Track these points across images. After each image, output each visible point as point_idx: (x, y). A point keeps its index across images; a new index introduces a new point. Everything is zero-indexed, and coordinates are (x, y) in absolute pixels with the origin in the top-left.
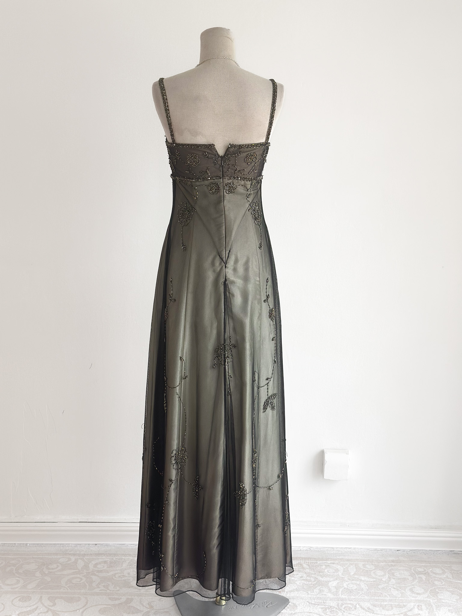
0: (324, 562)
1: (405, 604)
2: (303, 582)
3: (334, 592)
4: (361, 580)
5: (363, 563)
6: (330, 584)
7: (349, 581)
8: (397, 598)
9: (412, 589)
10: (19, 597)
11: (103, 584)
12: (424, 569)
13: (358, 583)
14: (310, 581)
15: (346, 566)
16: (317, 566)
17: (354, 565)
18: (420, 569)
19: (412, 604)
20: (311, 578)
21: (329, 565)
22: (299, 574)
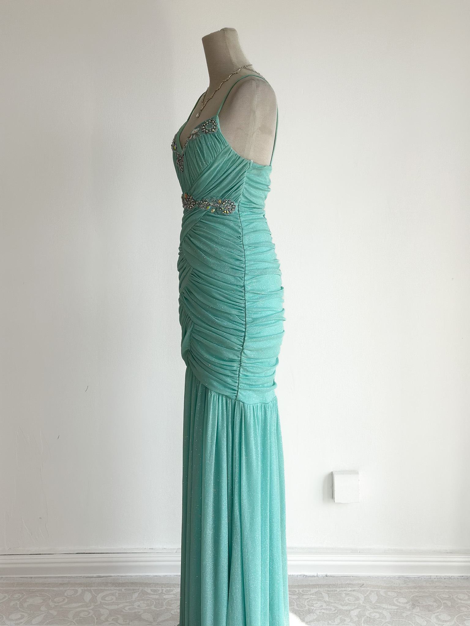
0: (344, 589)
2: (323, 611)
3: (356, 621)
4: (384, 608)
5: (386, 590)
6: (352, 612)
7: (371, 609)
9: (438, 617)
11: (113, 618)
12: (449, 595)
13: (381, 611)
14: (331, 609)
15: (367, 594)
16: (336, 594)
17: (375, 592)
18: (444, 596)
20: (331, 607)
21: (349, 592)
22: (318, 602)
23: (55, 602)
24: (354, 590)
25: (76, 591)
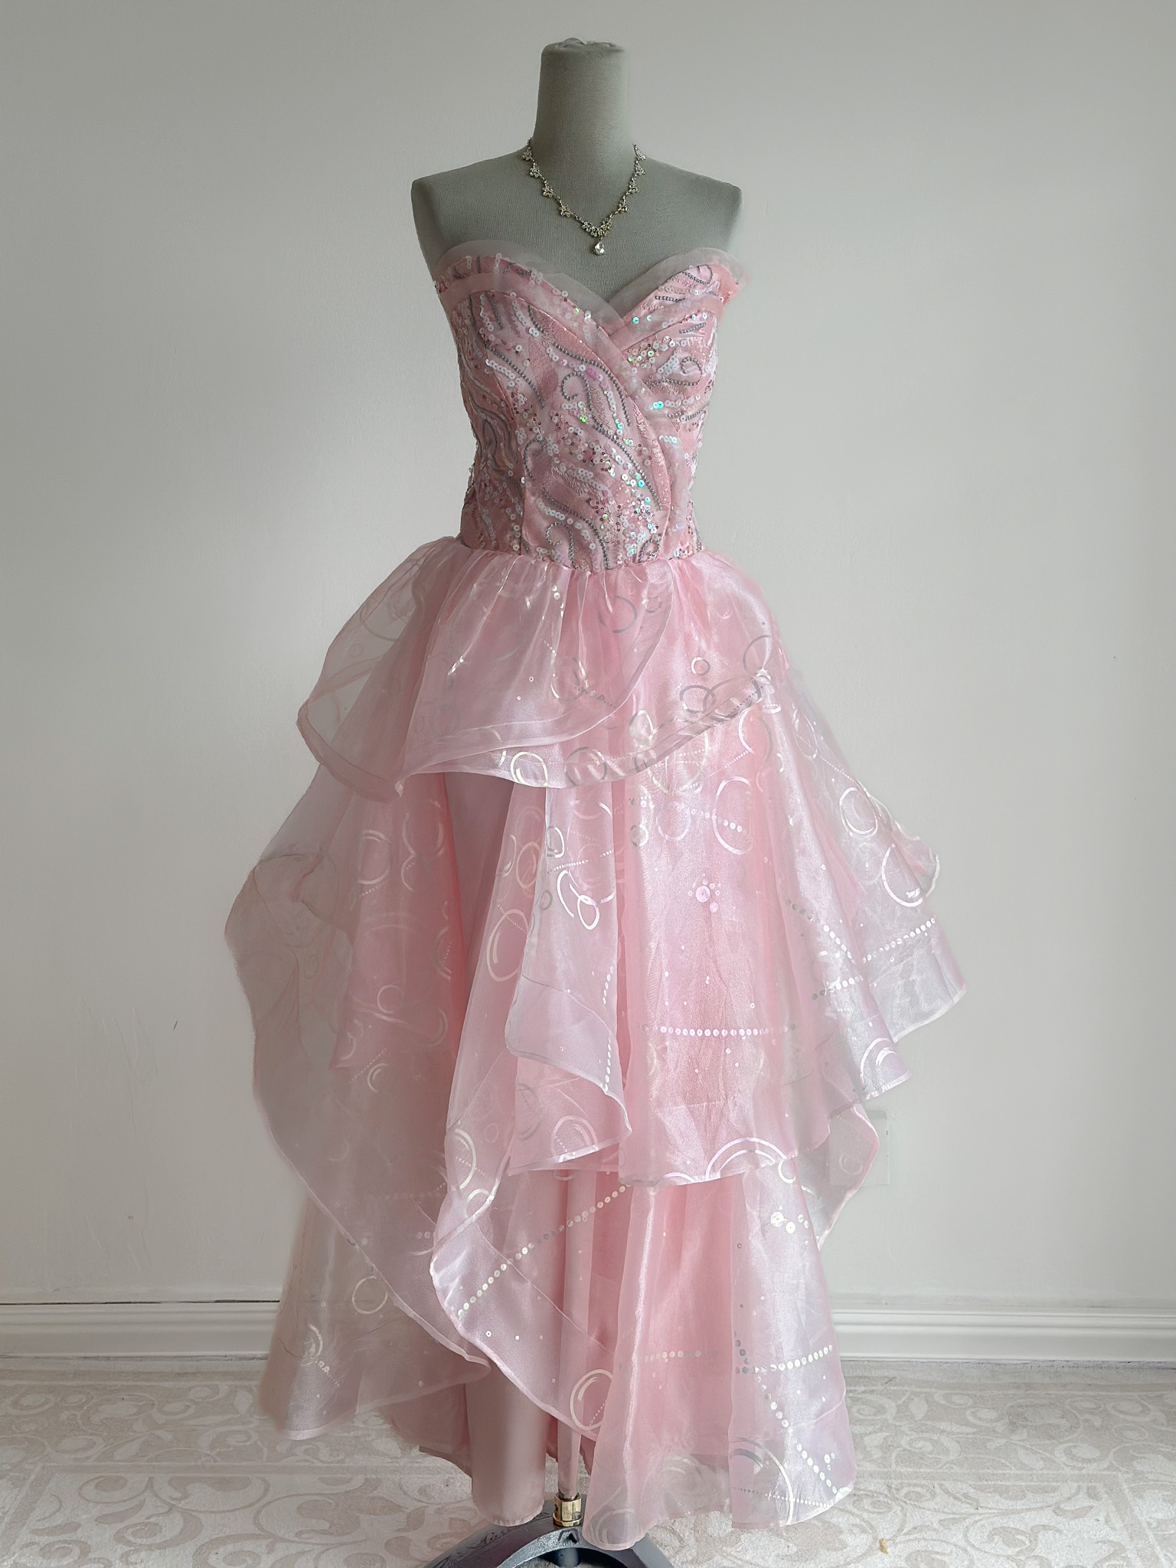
23: (167, 1413)
25: (217, 1389)
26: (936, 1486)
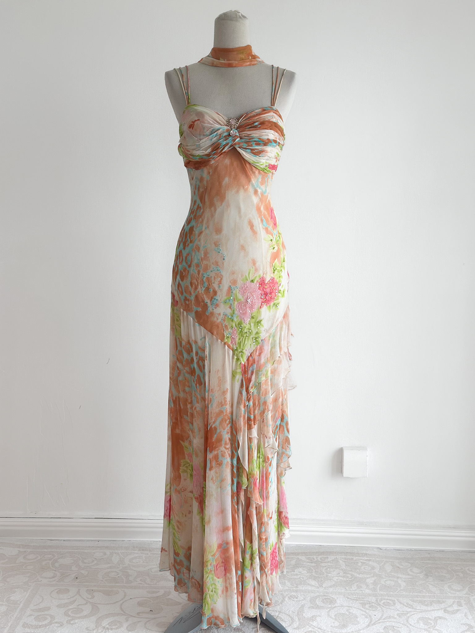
0: (361, 558)
1: (444, 600)
2: (341, 578)
3: (372, 588)
4: (398, 578)
5: (400, 561)
6: (368, 580)
7: (386, 577)
8: (436, 595)
9: (451, 587)
10: (56, 589)
11: (140, 578)
12: (460, 567)
13: (396, 579)
14: (348, 577)
15: (382, 564)
18: (457, 568)
19: (452, 600)
20: (348, 575)
21: (365, 561)
22: (337, 570)
23: (85, 563)
24: (370, 560)
25: (105, 554)
26: (396, 600)
